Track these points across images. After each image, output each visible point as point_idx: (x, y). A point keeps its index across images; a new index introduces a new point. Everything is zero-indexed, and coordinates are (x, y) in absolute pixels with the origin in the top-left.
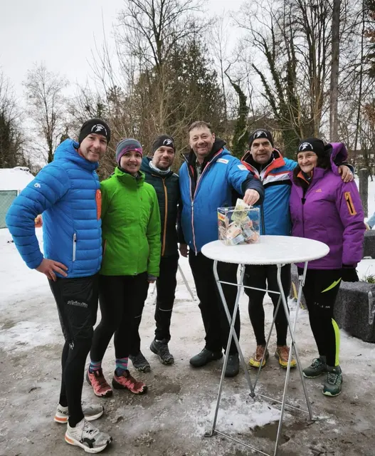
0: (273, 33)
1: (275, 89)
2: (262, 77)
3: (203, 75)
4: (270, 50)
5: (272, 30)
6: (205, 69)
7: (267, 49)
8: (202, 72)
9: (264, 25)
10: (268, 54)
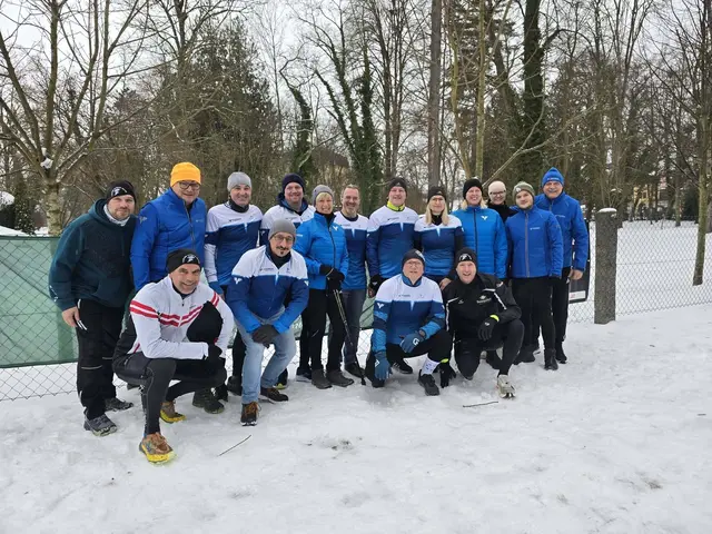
0: (342, 33)
1: (346, 107)
2: (328, 88)
3: (250, 84)
4: (339, 56)
5: (341, 30)
6: (252, 76)
7: (334, 53)
8: (249, 80)
9: (331, 21)
10: (335, 60)
